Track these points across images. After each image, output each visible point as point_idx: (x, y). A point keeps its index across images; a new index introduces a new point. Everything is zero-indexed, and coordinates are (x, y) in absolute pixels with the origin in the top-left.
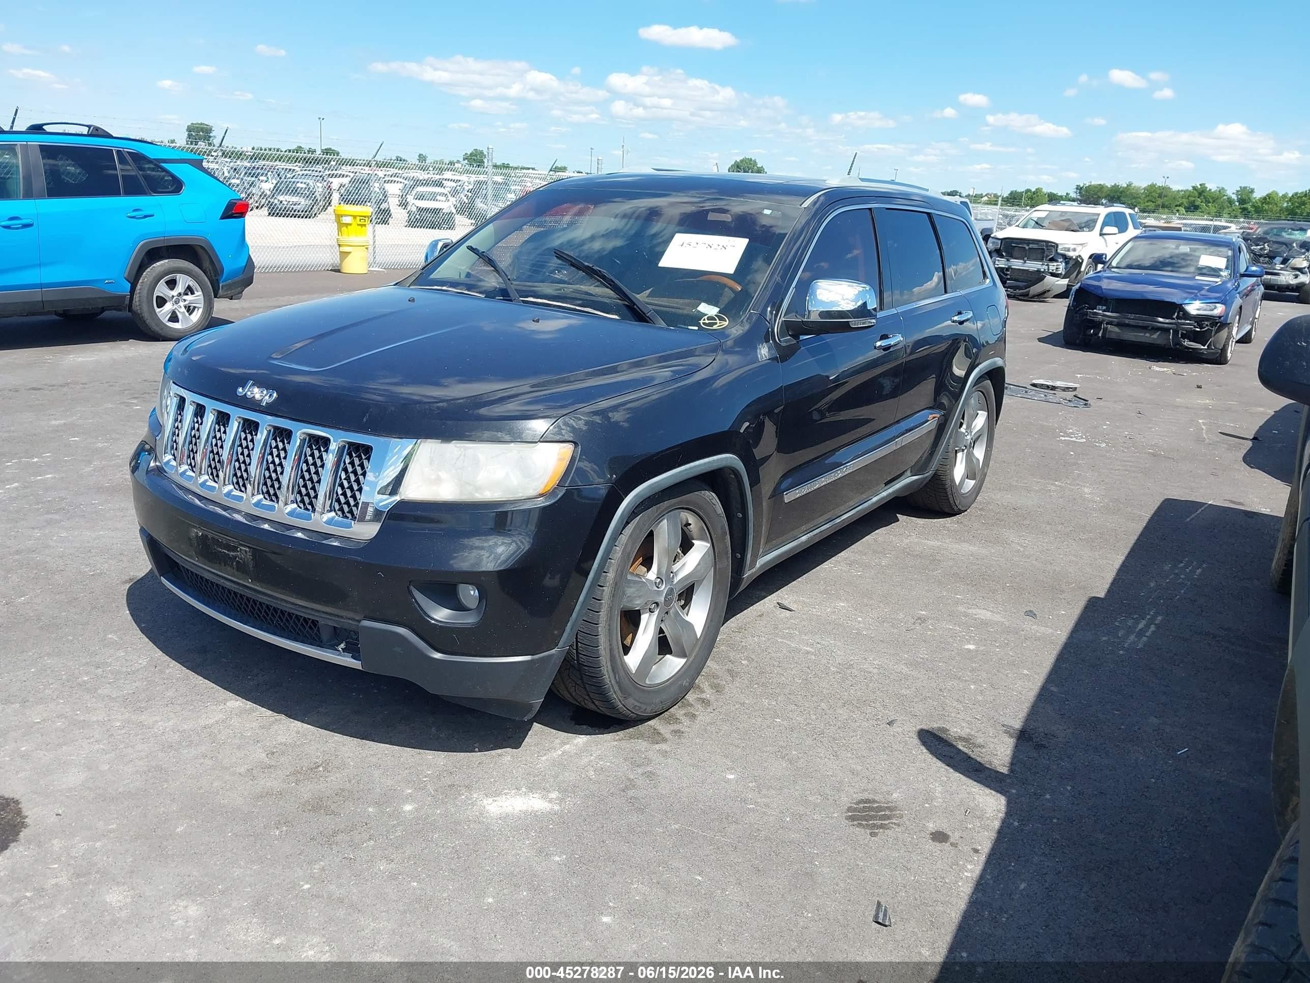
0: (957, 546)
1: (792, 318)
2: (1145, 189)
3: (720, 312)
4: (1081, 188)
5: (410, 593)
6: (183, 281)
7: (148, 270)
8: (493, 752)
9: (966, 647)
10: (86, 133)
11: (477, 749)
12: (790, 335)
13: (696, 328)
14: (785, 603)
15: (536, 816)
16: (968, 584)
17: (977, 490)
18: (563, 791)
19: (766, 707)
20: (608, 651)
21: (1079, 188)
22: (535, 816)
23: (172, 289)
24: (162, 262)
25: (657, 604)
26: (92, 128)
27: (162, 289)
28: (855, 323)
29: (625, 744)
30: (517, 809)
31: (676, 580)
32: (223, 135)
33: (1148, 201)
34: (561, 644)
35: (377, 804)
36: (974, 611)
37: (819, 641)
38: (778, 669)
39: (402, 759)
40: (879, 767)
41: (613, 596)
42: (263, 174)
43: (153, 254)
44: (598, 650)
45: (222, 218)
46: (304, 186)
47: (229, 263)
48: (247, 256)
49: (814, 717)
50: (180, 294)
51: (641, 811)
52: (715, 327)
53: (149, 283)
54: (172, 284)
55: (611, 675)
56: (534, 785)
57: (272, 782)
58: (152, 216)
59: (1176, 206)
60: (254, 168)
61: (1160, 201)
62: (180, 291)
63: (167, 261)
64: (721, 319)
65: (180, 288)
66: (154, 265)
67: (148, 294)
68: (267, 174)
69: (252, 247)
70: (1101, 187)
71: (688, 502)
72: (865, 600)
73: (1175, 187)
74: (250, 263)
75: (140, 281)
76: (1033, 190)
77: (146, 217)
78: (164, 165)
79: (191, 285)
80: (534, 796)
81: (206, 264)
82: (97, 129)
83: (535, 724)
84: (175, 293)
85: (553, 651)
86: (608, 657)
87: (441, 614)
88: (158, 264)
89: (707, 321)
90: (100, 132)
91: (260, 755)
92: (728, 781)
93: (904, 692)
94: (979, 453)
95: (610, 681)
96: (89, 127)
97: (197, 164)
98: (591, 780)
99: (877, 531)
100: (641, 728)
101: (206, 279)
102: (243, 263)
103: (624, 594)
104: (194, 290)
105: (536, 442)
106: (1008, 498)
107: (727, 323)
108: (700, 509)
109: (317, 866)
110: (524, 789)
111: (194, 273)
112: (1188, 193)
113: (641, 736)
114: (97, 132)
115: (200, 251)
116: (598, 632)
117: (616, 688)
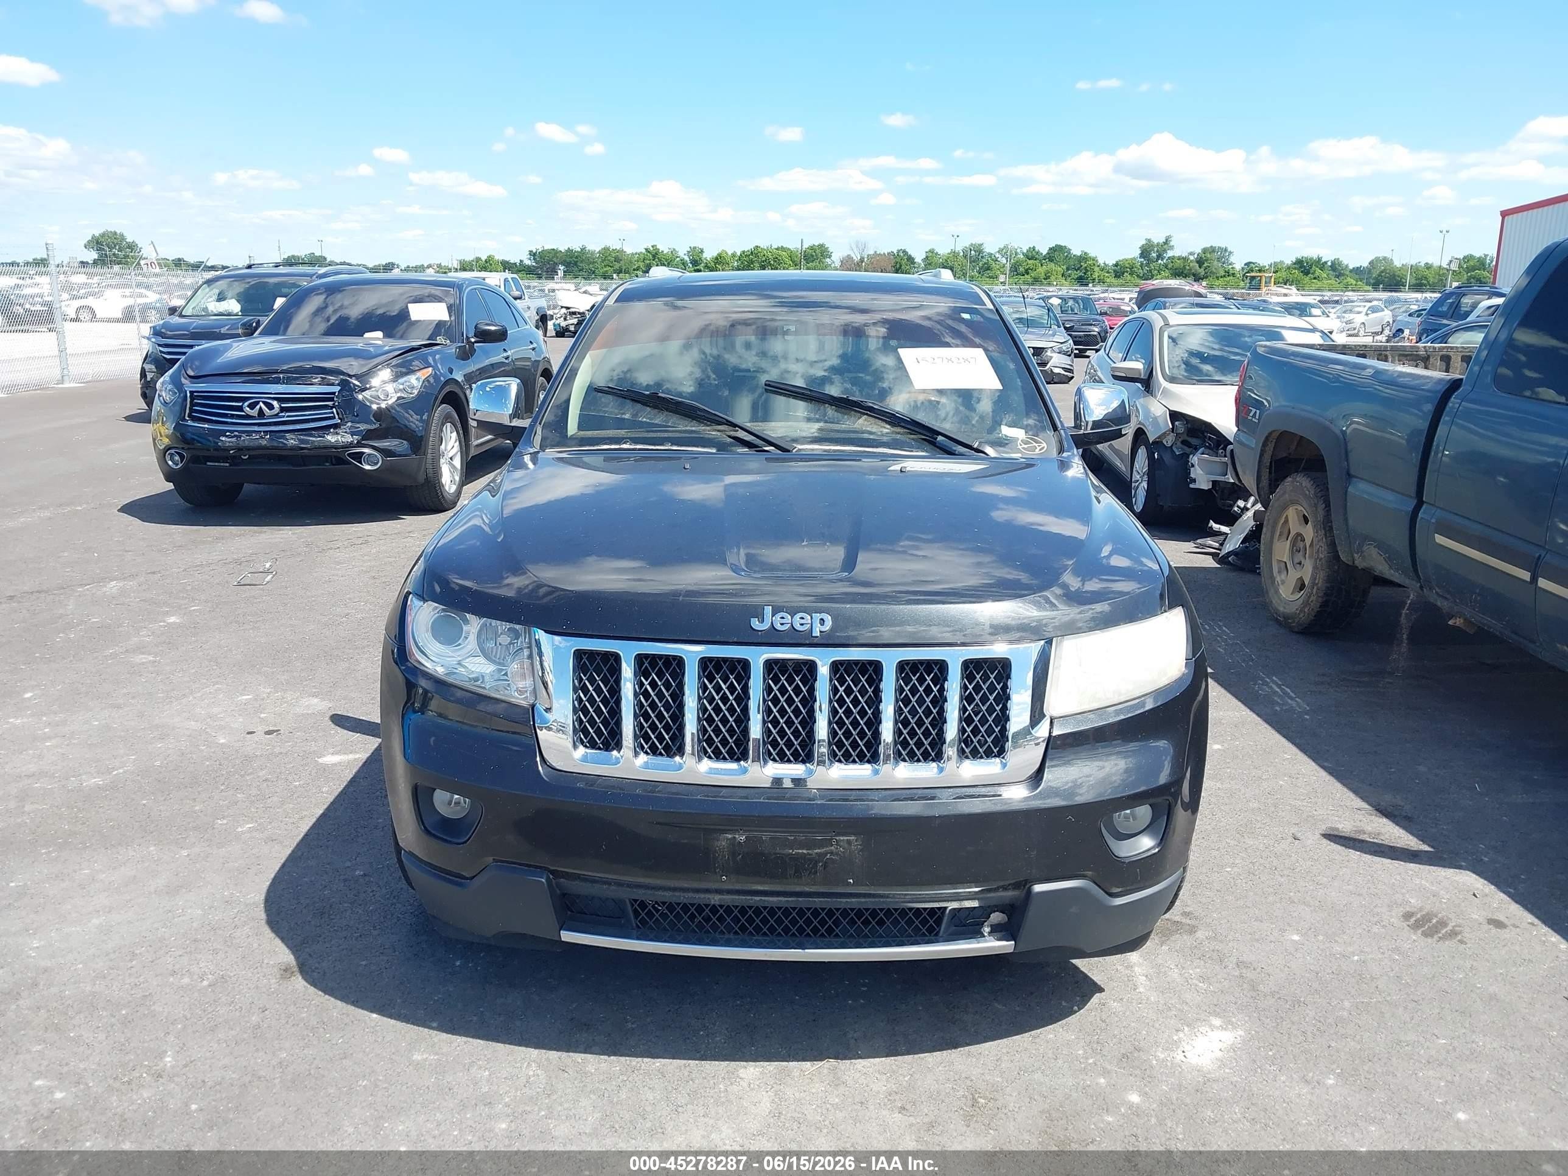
2: (599, 252)
3: (1027, 434)
4: (535, 254)
8: (1092, 1004)
11: (1074, 1008)
15: (1240, 1049)
21: (533, 254)
30: (1215, 1050)
33: (605, 266)
35: (1103, 1109)
39: (1031, 1051)
52: (1037, 452)
59: (634, 270)
61: (617, 266)
64: (1036, 442)
70: (555, 252)
73: (629, 250)
76: (484, 258)
89: (1025, 446)
107: (1045, 445)
112: (642, 256)
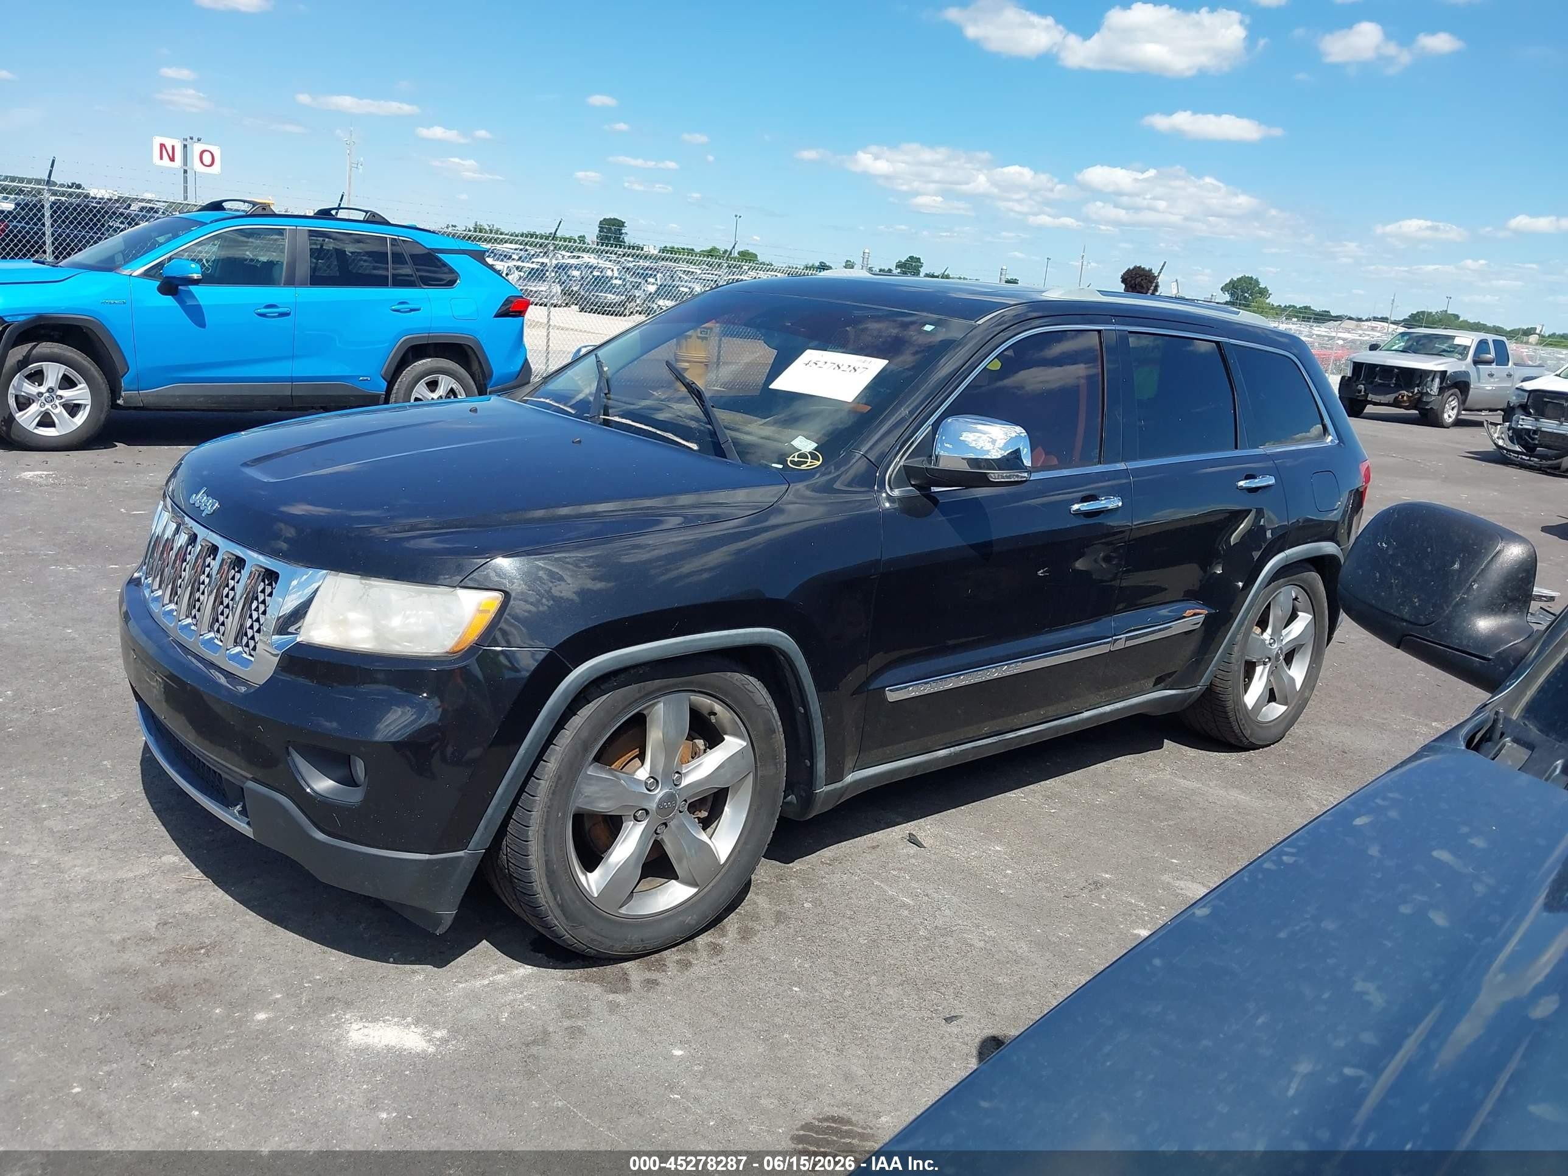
0: (1222, 792)
1: (919, 463)
3: (816, 449)
5: (289, 754)
6: (446, 383)
7: (409, 368)
8: (408, 967)
9: (1136, 932)
10: (362, 219)
11: (391, 960)
12: (913, 486)
13: (781, 466)
14: (920, 836)
15: (399, 1055)
16: (1201, 846)
17: (1289, 721)
18: (454, 1031)
19: (793, 969)
20: (542, 861)
22: (397, 1057)
23: (433, 391)
24: (424, 361)
25: (647, 812)
26: (368, 214)
27: (421, 390)
28: (995, 475)
29: (574, 987)
30: (384, 1042)
31: (685, 782)
32: (556, 227)
34: (471, 845)
35: (231, 1005)
36: (1182, 884)
37: (930, 892)
38: (848, 921)
39: (300, 956)
40: (889, 1076)
41: (553, 794)
42: (651, 275)
43: (416, 351)
44: (527, 860)
45: (497, 316)
46: (686, 290)
47: (500, 366)
48: (524, 358)
49: (848, 993)
50: (441, 397)
51: (530, 1074)
52: (803, 467)
53: (407, 382)
54: (433, 385)
55: (548, 893)
56: (425, 1019)
57: (135, 958)
58: (418, 310)
60: (651, 269)
62: (441, 394)
63: (429, 360)
64: (814, 457)
65: (441, 391)
66: (416, 364)
67: (405, 394)
68: (655, 275)
69: (530, 350)
71: (703, 685)
72: (1035, 848)
74: (526, 367)
75: (399, 380)
77: (412, 310)
78: (440, 255)
79: (455, 388)
80: (415, 1030)
81: (475, 367)
82: (374, 215)
83: (484, 941)
84: (435, 395)
85: (461, 853)
86: (543, 872)
87: (323, 784)
88: (420, 362)
89: (796, 459)
90: (377, 219)
91: (150, 924)
92: (669, 1057)
93: (1000, 979)
94: (1298, 672)
95: (547, 902)
96: (367, 212)
97: (479, 256)
98: (498, 1023)
99: (1119, 759)
100: (609, 969)
101: (472, 383)
102: (516, 367)
103: (579, 792)
104: (458, 393)
105: (455, 587)
106: (1344, 736)
107: (818, 463)
108: (726, 694)
109: (106, 1068)
110: (409, 1019)
111: (458, 375)
113: (601, 981)
114: (374, 219)
115: (470, 352)
116: (528, 837)
117: (558, 912)
